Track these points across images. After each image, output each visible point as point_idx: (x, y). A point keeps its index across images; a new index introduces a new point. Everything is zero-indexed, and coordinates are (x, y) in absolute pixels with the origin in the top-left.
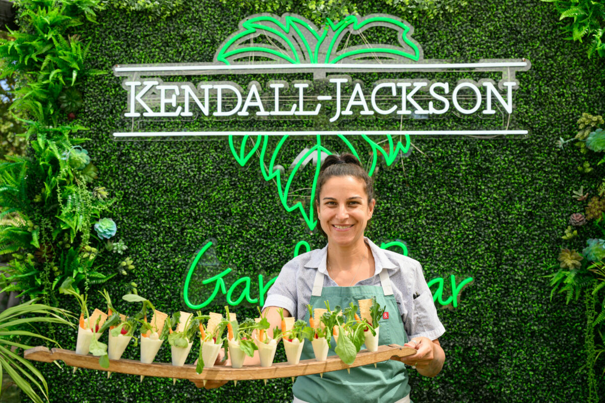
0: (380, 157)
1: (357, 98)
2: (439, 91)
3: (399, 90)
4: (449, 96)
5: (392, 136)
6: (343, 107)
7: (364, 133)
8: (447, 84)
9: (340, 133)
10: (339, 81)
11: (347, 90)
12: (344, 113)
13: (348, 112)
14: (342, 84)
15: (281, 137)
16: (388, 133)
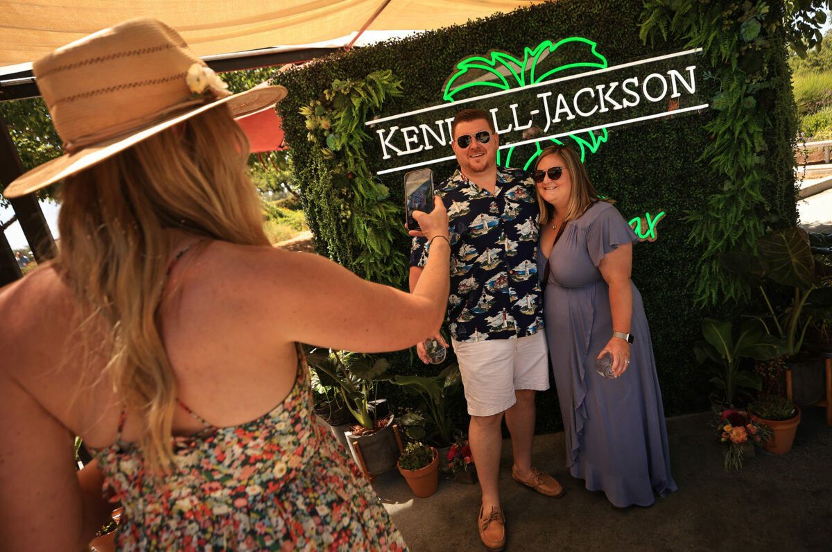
0: (587, 149)
1: (562, 106)
2: (630, 86)
3: (597, 92)
4: (639, 90)
5: (593, 131)
6: (553, 116)
7: (571, 134)
8: (636, 78)
9: (552, 138)
10: (544, 96)
11: (552, 102)
12: (554, 121)
13: (557, 120)
14: (548, 97)
15: (509, 149)
16: (589, 130)
